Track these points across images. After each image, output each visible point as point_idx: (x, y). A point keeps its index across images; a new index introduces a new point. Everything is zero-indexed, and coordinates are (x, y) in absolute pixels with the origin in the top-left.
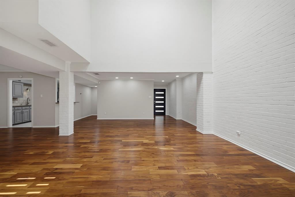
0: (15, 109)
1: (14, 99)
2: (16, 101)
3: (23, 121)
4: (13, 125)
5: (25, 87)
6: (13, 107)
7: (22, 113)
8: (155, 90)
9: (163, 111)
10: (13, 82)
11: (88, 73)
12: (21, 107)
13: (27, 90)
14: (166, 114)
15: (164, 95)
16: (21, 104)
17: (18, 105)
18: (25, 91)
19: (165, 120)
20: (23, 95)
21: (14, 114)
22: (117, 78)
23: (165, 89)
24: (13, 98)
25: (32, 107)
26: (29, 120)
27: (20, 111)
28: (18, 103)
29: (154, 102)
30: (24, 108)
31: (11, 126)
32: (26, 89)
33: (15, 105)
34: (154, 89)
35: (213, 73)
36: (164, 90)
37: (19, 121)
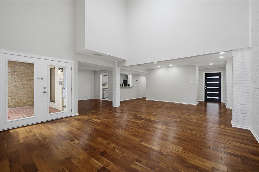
4: (102, 99)
8: (207, 75)
9: (218, 98)
11: (134, 66)
14: (222, 102)
15: (219, 80)
19: (220, 107)
22: (158, 67)
23: (221, 73)
26: (106, 97)
27: (106, 91)
29: (205, 88)
31: (101, 99)
34: (205, 74)
35: (250, 48)
36: (219, 74)
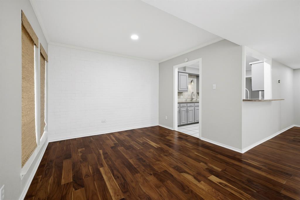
0: (181, 106)
1: (180, 93)
2: (182, 96)
3: (188, 123)
4: (178, 126)
5: (190, 78)
6: (178, 103)
7: (187, 111)
10: (179, 73)
12: (186, 104)
13: (192, 82)
16: (186, 100)
17: (184, 101)
18: (189, 84)
20: (188, 89)
21: (179, 112)
24: (178, 92)
25: (200, 104)
26: (194, 122)
27: (185, 109)
28: (183, 99)
30: (189, 105)
31: (176, 128)
32: (190, 81)
33: (181, 101)
37: (184, 122)
